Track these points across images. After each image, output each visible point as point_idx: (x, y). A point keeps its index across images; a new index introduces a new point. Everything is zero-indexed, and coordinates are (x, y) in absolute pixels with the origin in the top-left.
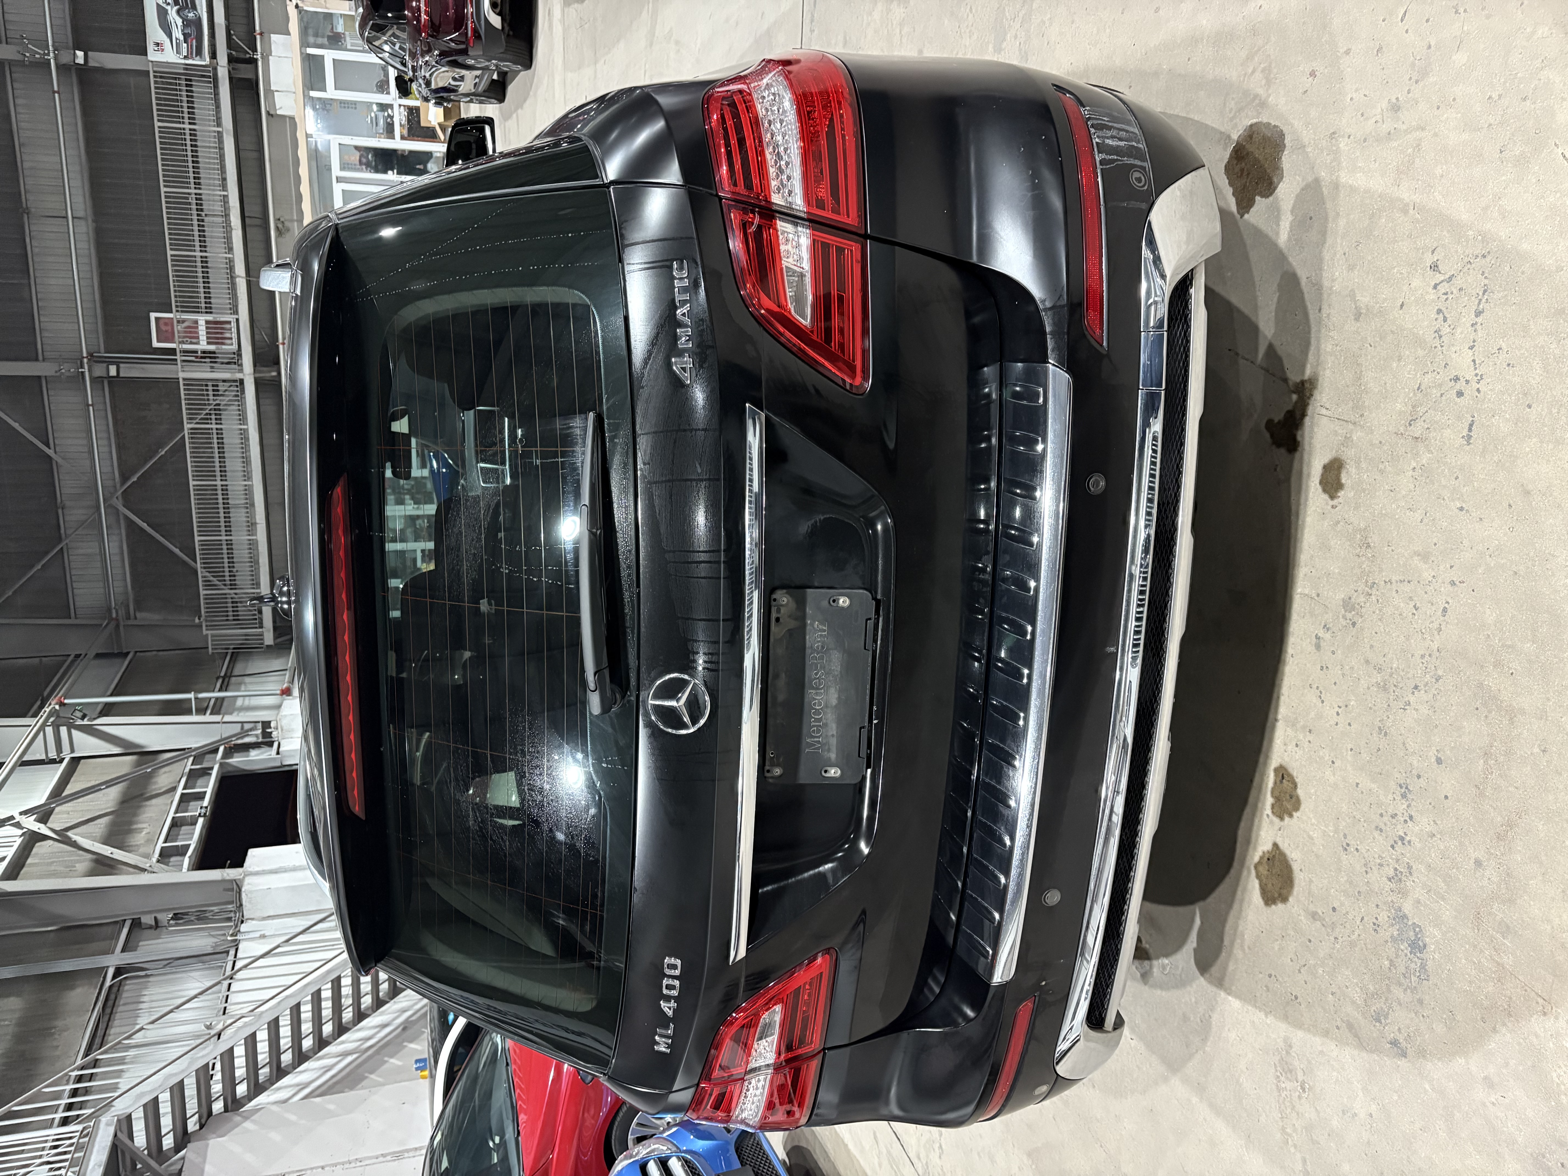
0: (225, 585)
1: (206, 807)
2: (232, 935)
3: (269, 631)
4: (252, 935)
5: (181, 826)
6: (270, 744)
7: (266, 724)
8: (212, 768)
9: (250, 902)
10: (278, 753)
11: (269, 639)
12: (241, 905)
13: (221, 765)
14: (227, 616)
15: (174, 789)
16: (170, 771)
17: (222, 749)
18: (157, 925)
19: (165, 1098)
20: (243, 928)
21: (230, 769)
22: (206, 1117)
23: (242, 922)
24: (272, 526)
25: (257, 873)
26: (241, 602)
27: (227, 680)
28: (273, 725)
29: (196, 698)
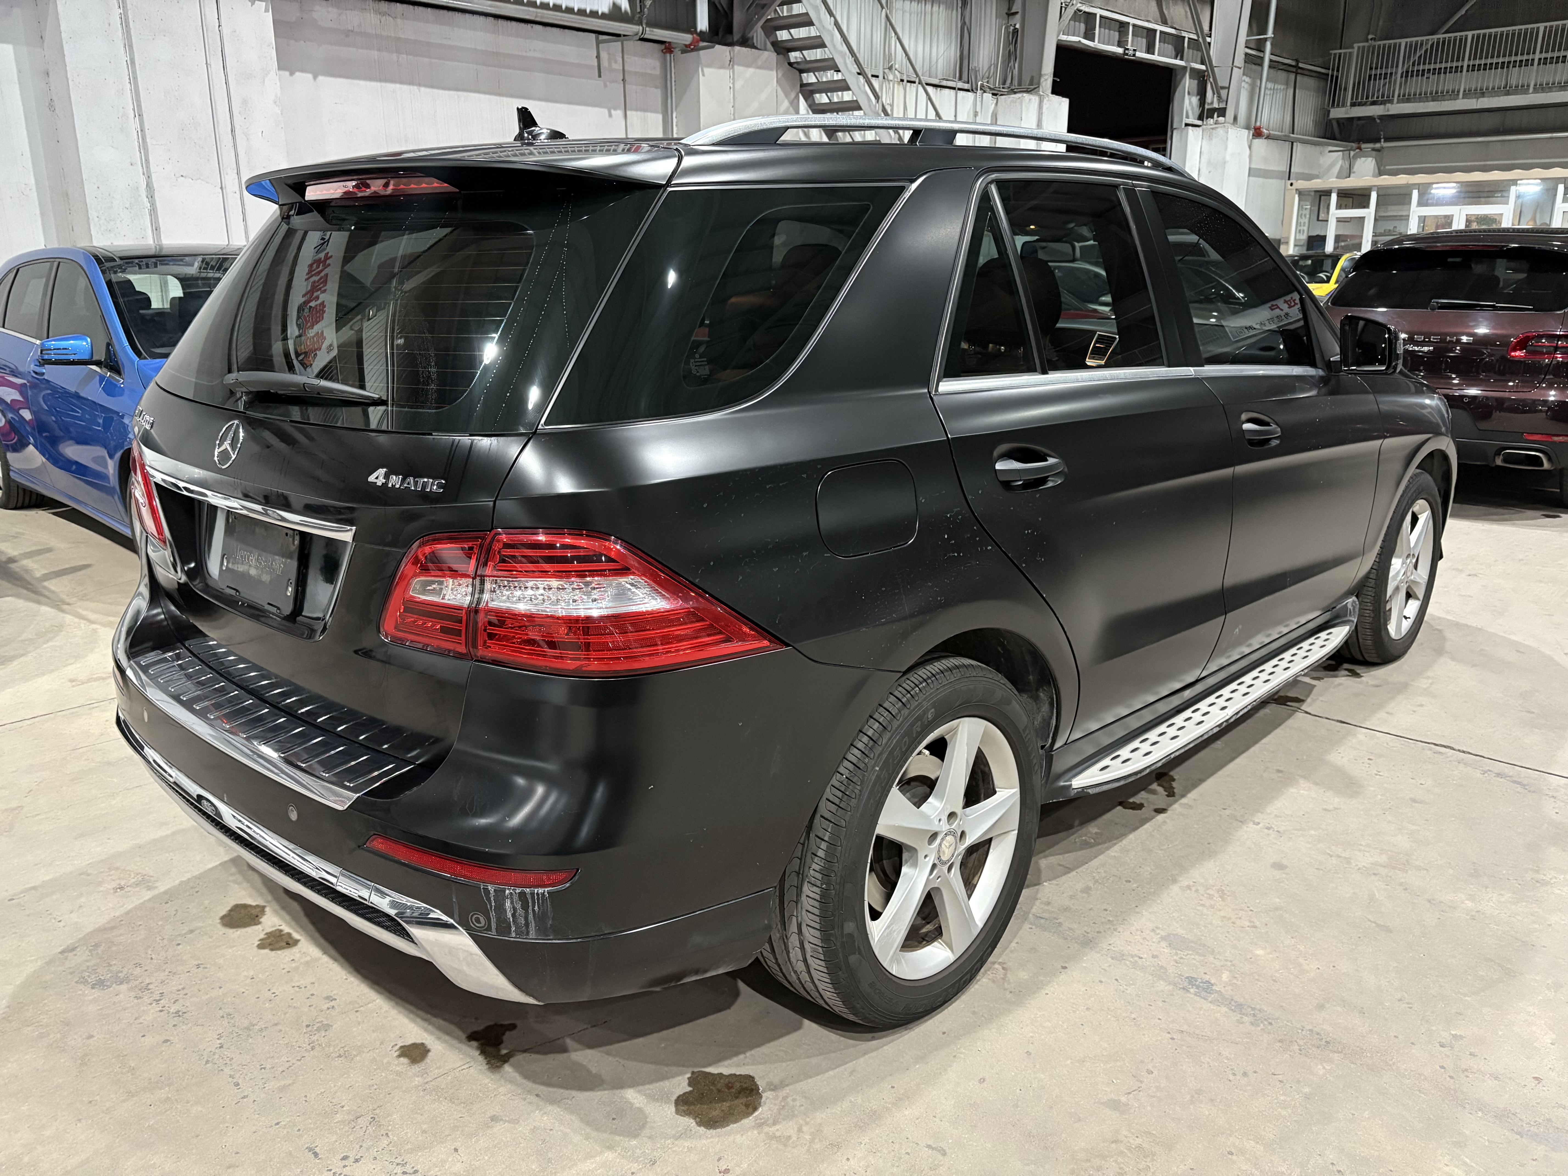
0: (1413, 65)
1: (1134, 55)
2: (982, 86)
3: (1346, 113)
4: (979, 103)
5: (1119, 31)
6: (1200, 118)
7: (1222, 112)
8: (1182, 59)
9: (1012, 101)
10: (1187, 125)
11: (1337, 113)
12: (1015, 93)
13: (1185, 68)
14: (1376, 68)
15: (1164, 22)
16: (1187, 17)
17: (1203, 67)
18: (1010, 14)
19: (812, 32)
20: (988, 96)
21: (1179, 77)
22: (800, 68)
23: (993, 94)
24: (1476, 115)
25: (1040, 107)
26: (1390, 82)
27: (1294, 70)
28: (1221, 119)
29: (1266, 39)
